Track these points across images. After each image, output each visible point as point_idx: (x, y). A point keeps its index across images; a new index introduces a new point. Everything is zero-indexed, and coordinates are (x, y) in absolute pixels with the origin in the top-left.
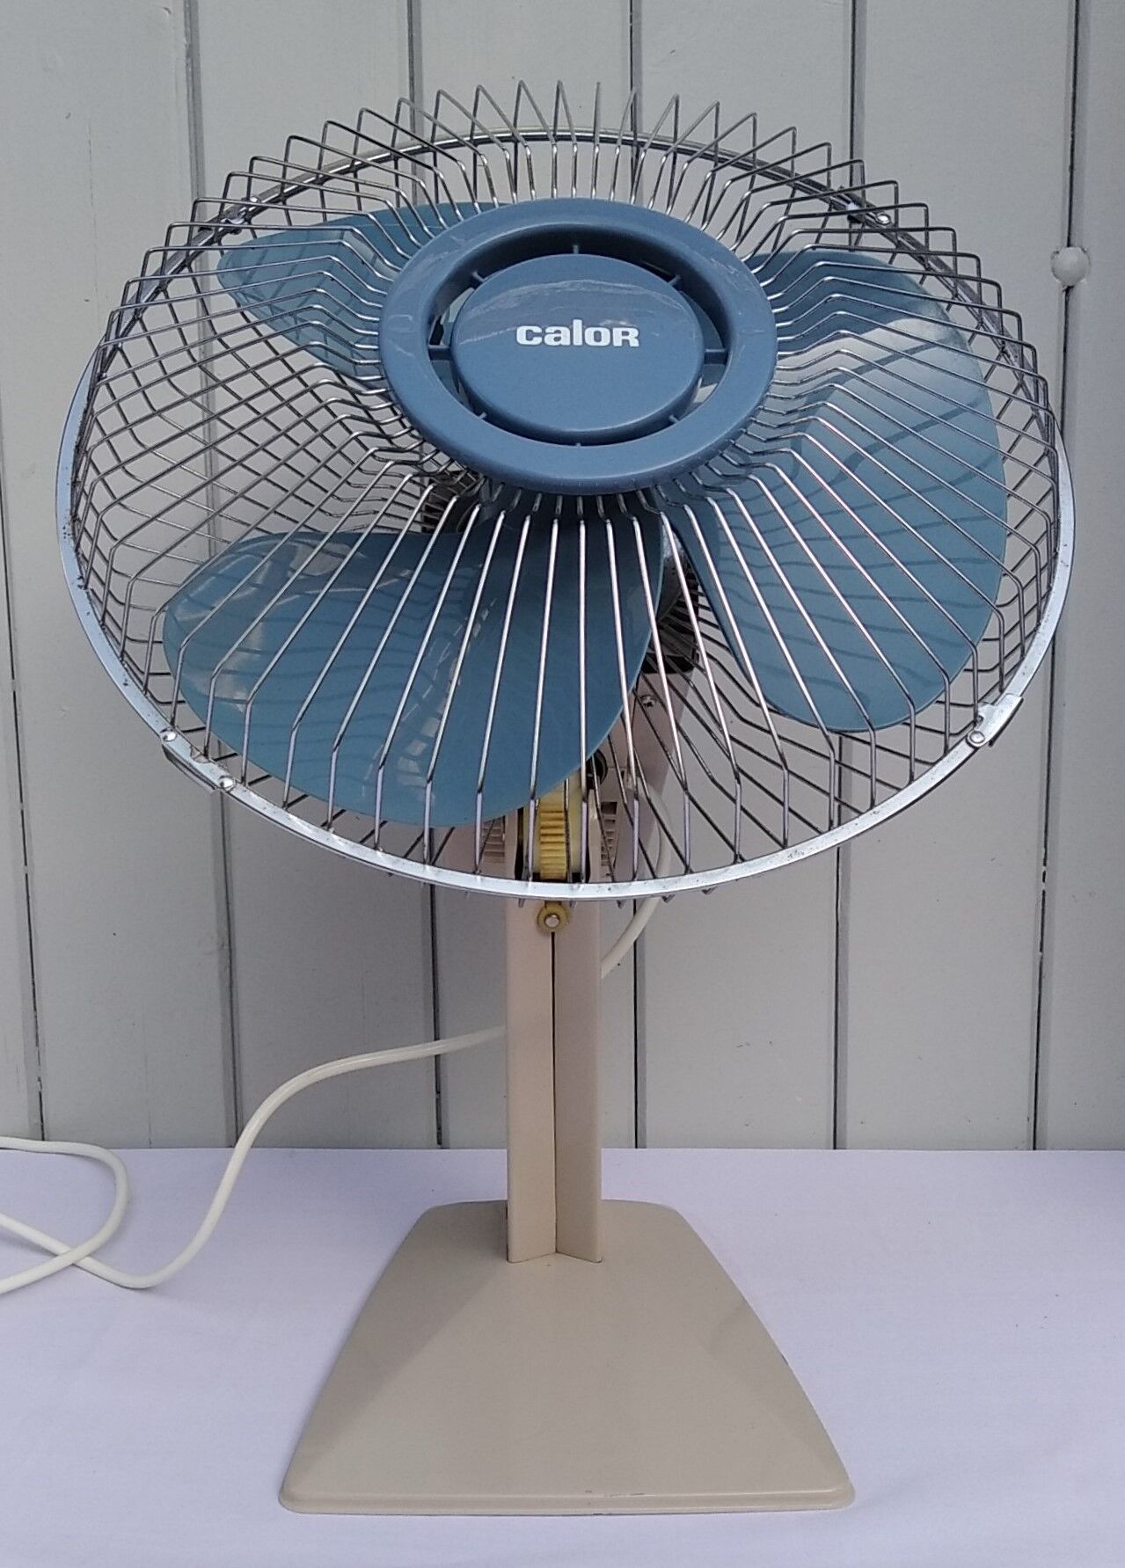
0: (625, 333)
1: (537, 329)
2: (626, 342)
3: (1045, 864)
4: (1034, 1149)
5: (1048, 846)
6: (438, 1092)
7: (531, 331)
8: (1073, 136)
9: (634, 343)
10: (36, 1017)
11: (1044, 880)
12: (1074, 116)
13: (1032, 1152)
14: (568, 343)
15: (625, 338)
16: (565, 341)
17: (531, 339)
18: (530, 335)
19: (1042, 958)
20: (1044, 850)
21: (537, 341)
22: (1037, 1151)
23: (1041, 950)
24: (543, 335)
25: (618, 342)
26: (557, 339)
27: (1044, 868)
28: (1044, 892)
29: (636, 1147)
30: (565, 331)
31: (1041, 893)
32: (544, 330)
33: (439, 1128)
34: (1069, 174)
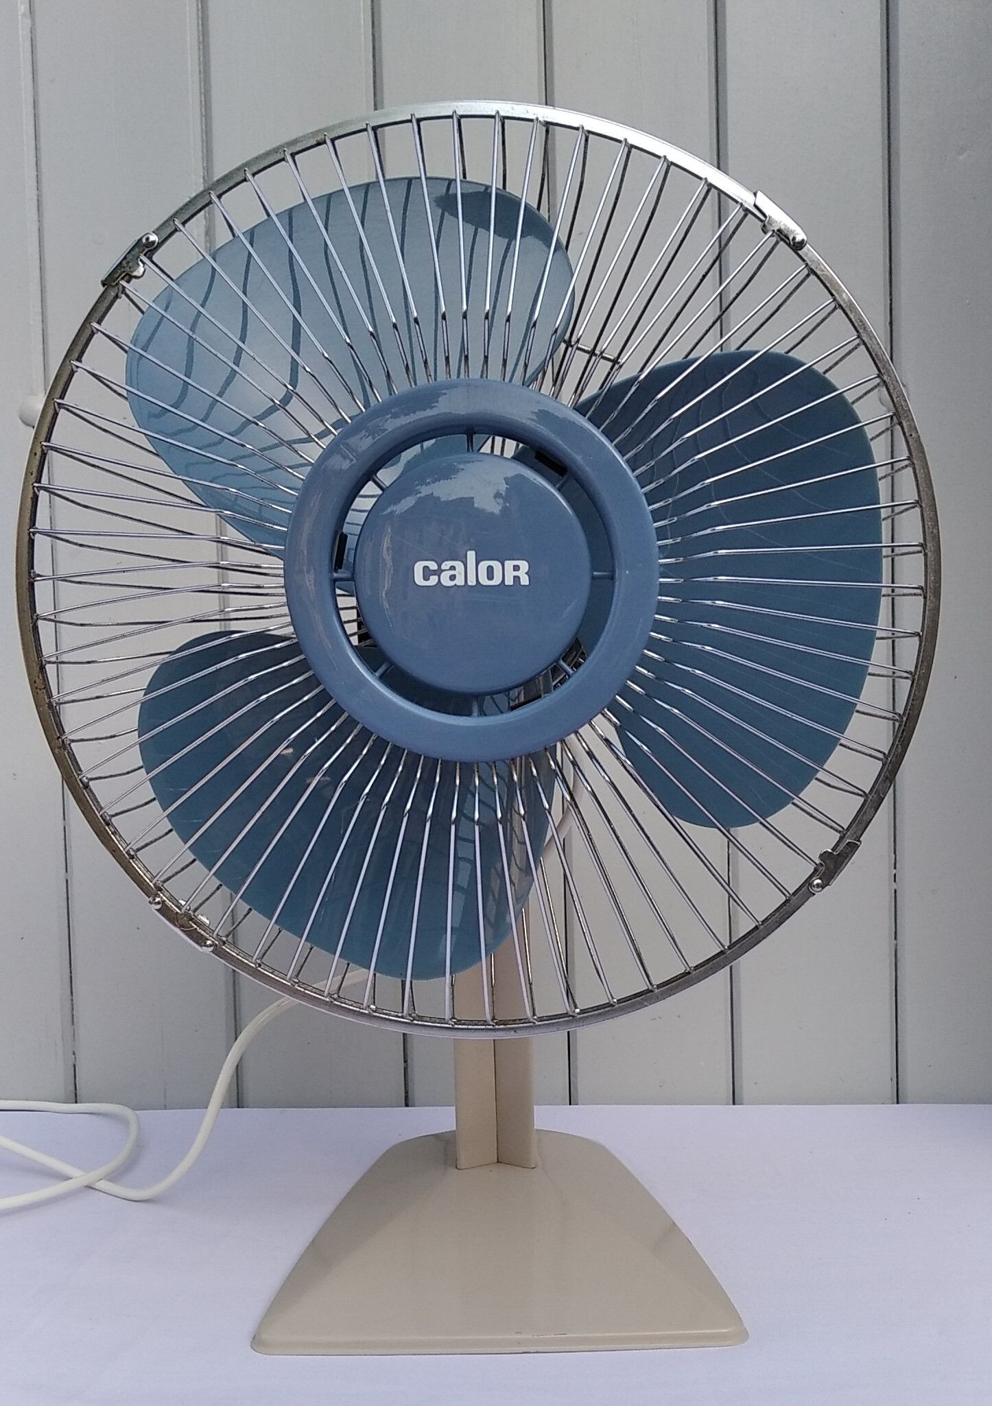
0: (516, 568)
1: (433, 566)
2: (517, 579)
3: (895, 868)
4: (898, 1103)
5: (897, 853)
6: (405, 1061)
7: (427, 567)
8: (891, 300)
9: (525, 581)
10: (72, 1000)
11: (895, 881)
12: (891, 286)
13: (896, 1105)
14: (463, 583)
15: (516, 573)
16: (460, 581)
17: (428, 579)
18: (427, 573)
19: (896, 945)
20: (893, 856)
21: (433, 580)
22: (899, 1105)
23: (896, 939)
24: (438, 572)
25: (509, 581)
26: (453, 578)
27: (894, 871)
28: (895, 891)
29: (570, 1104)
30: (459, 565)
31: (893, 891)
32: (439, 566)
33: (406, 1092)
34: (889, 328)
